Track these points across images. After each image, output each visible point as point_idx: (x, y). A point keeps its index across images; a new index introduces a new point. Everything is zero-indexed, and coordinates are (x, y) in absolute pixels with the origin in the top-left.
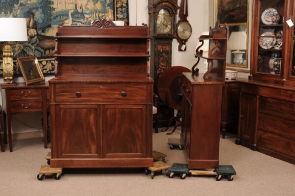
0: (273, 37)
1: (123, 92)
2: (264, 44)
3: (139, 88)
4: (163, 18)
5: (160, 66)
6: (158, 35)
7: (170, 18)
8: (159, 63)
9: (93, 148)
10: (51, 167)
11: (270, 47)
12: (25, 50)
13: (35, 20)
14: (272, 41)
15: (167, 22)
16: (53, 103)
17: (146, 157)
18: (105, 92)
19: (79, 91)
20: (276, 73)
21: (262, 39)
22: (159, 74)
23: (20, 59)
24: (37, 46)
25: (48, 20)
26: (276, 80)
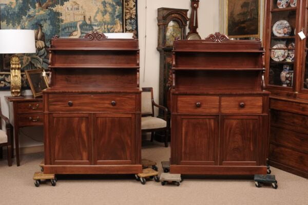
0: (284, 49)
1: (113, 102)
2: (276, 56)
3: (128, 98)
4: (172, 30)
5: (169, 79)
6: (168, 47)
7: (180, 30)
8: (168, 76)
9: (85, 155)
10: (44, 173)
11: (282, 59)
12: (33, 63)
13: (43, 31)
14: (283, 53)
15: (177, 34)
16: (46, 112)
17: (135, 164)
18: (96, 101)
19: (71, 100)
20: (288, 86)
21: (274, 52)
22: (169, 87)
23: (28, 72)
24: (45, 58)
25: (56, 31)
26: (288, 93)
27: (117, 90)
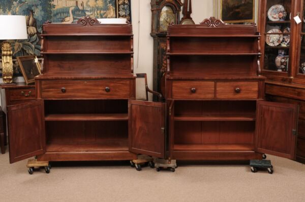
0: (279, 34)
1: (107, 88)
3: (122, 84)
4: (166, 16)
5: (163, 65)
6: (161, 32)
7: (174, 15)
8: (162, 62)
10: (38, 161)
11: (277, 44)
12: (25, 49)
13: (34, 17)
14: (278, 38)
15: (170, 20)
16: (39, 98)
18: (89, 87)
19: (64, 86)
20: (283, 71)
21: (269, 36)
22: (163, 73)
23: (20, 58)
24: (37, 44)
25: (47, 17)
26: (283, 78)
27: (111, 76)
